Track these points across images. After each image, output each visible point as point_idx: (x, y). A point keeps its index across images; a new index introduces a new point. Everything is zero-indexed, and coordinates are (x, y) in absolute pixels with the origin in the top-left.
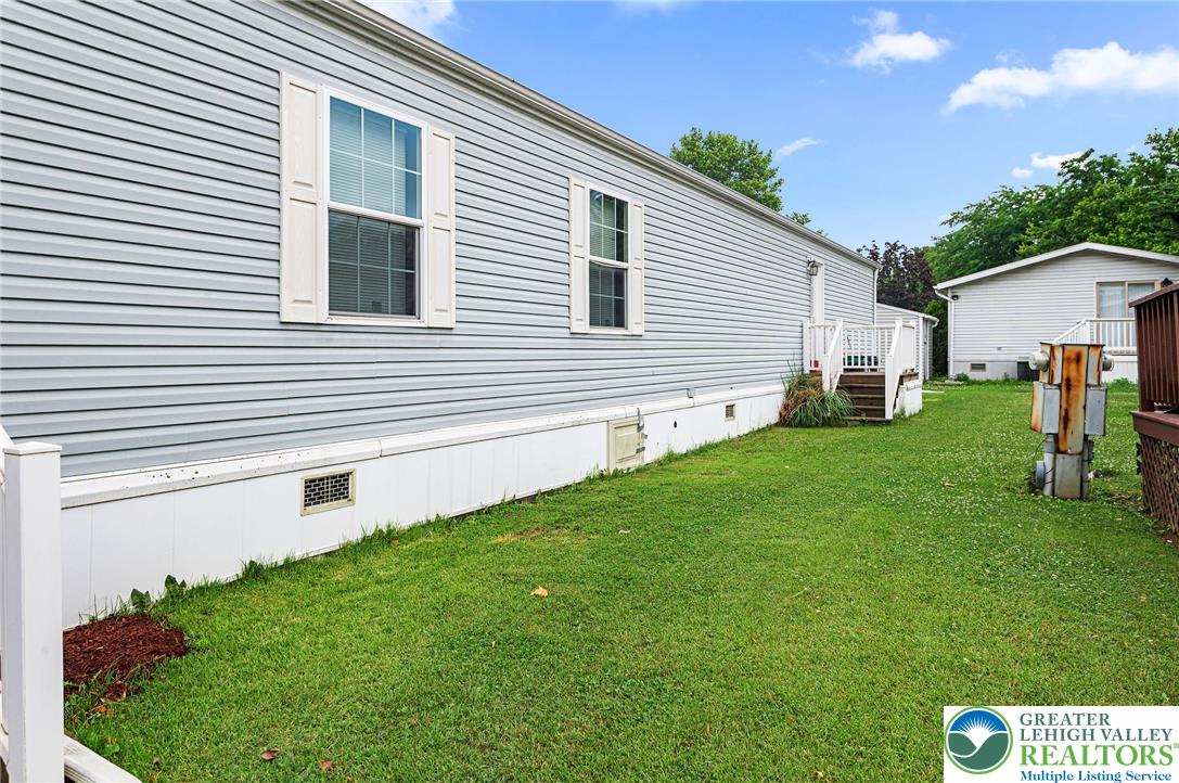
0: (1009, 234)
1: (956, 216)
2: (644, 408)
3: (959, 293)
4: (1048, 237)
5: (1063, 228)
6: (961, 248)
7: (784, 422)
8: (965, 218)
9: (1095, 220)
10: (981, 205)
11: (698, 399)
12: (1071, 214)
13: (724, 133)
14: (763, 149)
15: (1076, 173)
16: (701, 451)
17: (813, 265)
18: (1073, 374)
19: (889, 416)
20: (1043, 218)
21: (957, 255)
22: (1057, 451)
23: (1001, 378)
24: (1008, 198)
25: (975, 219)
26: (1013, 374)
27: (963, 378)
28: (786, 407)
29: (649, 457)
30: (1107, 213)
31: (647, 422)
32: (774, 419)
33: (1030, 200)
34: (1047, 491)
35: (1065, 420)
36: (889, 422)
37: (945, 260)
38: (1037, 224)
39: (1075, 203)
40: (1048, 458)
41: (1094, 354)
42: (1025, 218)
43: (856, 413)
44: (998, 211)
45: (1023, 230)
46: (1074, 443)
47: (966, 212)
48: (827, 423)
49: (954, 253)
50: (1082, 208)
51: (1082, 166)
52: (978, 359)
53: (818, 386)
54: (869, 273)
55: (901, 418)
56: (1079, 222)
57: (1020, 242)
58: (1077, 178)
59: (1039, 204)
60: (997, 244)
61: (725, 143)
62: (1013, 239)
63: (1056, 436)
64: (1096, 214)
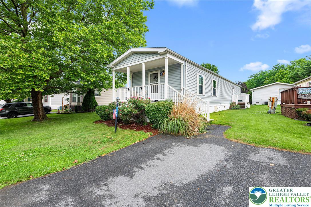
0: (262, 79)
1: (251, 76)
2: (218, 105)
3: (254, 91)
4: (270, 80)
5: (273, 78)
6: (252, 82)
7: (230, 109)
8: (253, 76)
9: (280, 77)
10: (257, 74)
11: (222, 105)
12: (275, 76)
13: (209, 63)
14: (216, 66)
15: (276, 68)
16: (222, 111)
17: (233, 87)
18: (273, 100)
19: (246, 108)
20: (269, 76)
21: (252, 83)
22: (271, 109)
23: (262, 104)
24: (262, 73)
25: (256, 77)
26: (264, 104)
27: (255, 105)
28: (230, 107)
29: (218, 111)
30: (282, 75)
31: (218, 107)
32: (229, 109)
33: (267, 73)
34: (270, 113)
35: (272, 105)
36: (246, 109)
37: (249, 84)
38: (268, 78)
39: (276, 74)
40: (270, 110)
41: (276, 98)
42: (266, 76)
43: (241, 108)
44: (260, 75)
45: (265, 79)
46: (273, 108)
47: (254, 75)
48: (237, 109)
49: (251, 83)
50: (277, 75)
51: (277, 67)
52: (258, 101)
53: (235, 104)
54: (240, 88)
55: (247, 108)
56: (276, 77)
57: (264, 81)
58: (276, 69)
59: (268, 74)
60: (260, 81)
61: (209, 65)
62: (263, 80)
63: (271, 107)
64: (280, 76)
